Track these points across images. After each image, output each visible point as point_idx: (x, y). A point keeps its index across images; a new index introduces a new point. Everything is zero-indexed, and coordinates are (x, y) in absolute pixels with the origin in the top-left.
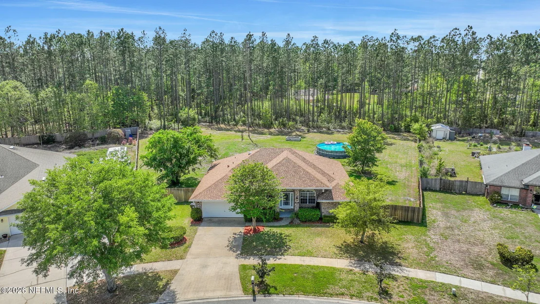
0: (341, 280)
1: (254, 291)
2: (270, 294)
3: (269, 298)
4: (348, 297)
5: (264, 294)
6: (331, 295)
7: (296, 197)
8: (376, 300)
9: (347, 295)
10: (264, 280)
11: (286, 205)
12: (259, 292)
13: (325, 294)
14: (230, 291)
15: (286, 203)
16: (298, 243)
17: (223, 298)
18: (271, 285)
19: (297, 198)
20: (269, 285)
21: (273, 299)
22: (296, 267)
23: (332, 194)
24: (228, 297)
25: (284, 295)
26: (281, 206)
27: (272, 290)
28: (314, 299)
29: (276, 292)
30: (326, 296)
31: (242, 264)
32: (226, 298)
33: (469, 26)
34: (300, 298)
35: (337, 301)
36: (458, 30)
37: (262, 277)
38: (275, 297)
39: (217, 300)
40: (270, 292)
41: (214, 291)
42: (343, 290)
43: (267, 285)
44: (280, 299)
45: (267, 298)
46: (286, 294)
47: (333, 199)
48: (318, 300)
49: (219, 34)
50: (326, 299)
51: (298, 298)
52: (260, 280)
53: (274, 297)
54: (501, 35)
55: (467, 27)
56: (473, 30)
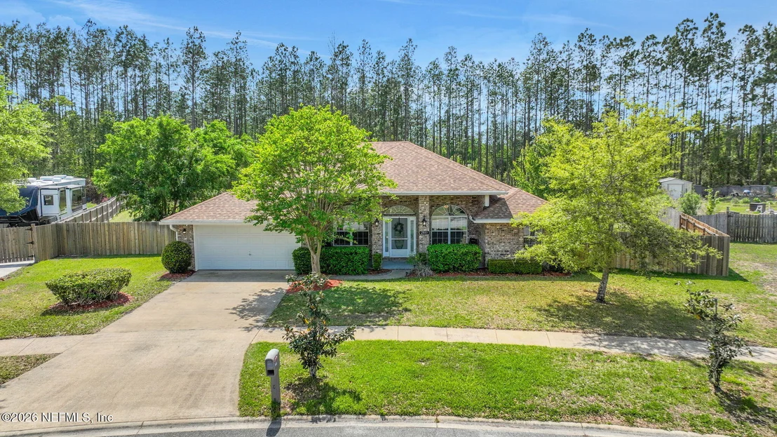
0: (572, 374)
1: (276, 405)
2: (332, 413)
3: (330, 425)
4: (615, 420)
5: (313, 414)
6: (555, 415)
7: (421, 220)
8: (722, 425)
9: (612, 413)
10: (319, 374)
11: (398, 248)
12: (294, 407)
13: (528, 413)
14: (195, 405)
15: (399, 245)
16: (429, 304)
17: (158, 426)
18: (340, 388)
19: (424, 220)
20: (334, 389)
21: (341, 429)
22: (425, 345)
23: (507, 208)
24: (177, 425)
25: (382, 415)
26: (387, 250)
27: (341, 402)
28: (495, 429)
29: (356, 407)
30: (537, 418)
31: (262, 341)
32: (171, 426)
33: (711, 14)
34: (440, 425)
35: (581, 433)
36: (692, 21)
37: (310, 363)
38: (353, 423)
39: (134, 432)
40: (335, 405)
41: (137, 405)
42: (592, 400)
43: (327, 388)
44: (369, 429)
45: (323, 424)
46: (390, 413)
47: (510, 216)
48: (507, 429)
49: (290, 49)
50: (534, 426)
51: (434, 425)
52: (306, 374)
53: (349, 424)
54: (769, 24)
55: (709, 15)
56: (719, 19)
